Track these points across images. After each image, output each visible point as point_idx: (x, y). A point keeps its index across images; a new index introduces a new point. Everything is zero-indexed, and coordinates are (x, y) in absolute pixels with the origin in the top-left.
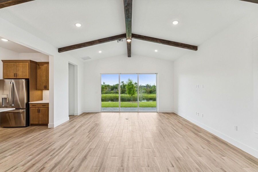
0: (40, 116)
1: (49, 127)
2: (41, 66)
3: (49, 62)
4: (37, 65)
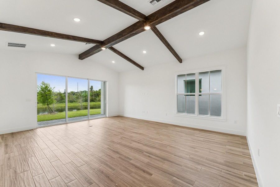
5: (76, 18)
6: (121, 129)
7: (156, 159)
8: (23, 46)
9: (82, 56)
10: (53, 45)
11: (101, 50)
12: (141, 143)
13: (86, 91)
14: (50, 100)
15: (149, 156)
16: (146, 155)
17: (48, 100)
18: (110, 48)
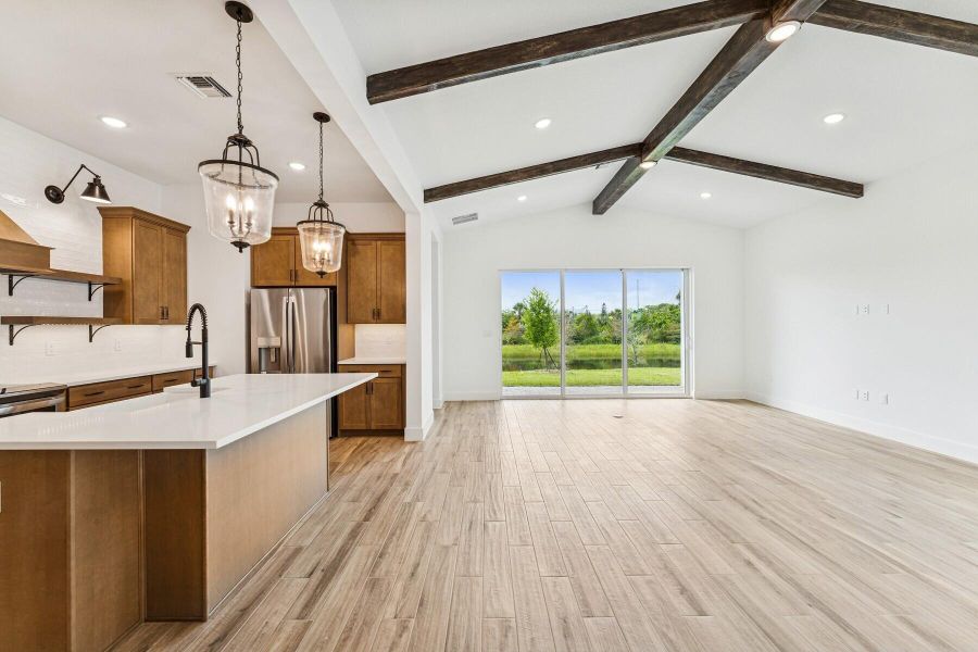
0: (375, 403)
1: (407, 438)
2: (360, 247)
3: (404, 234)
4: (349, 243)
5: (540, 119)
6: (713, 445)
7: (772, 585)
8: (474, 217)
9: (600, 204)
10: (522, 198)
11: (642, 172)
12: (753, 511)
13: (617, 311)
14: (546, 335)
15: (749, 563)
16: (737, 554)
17: (543, 333)
18: (667, 155)
